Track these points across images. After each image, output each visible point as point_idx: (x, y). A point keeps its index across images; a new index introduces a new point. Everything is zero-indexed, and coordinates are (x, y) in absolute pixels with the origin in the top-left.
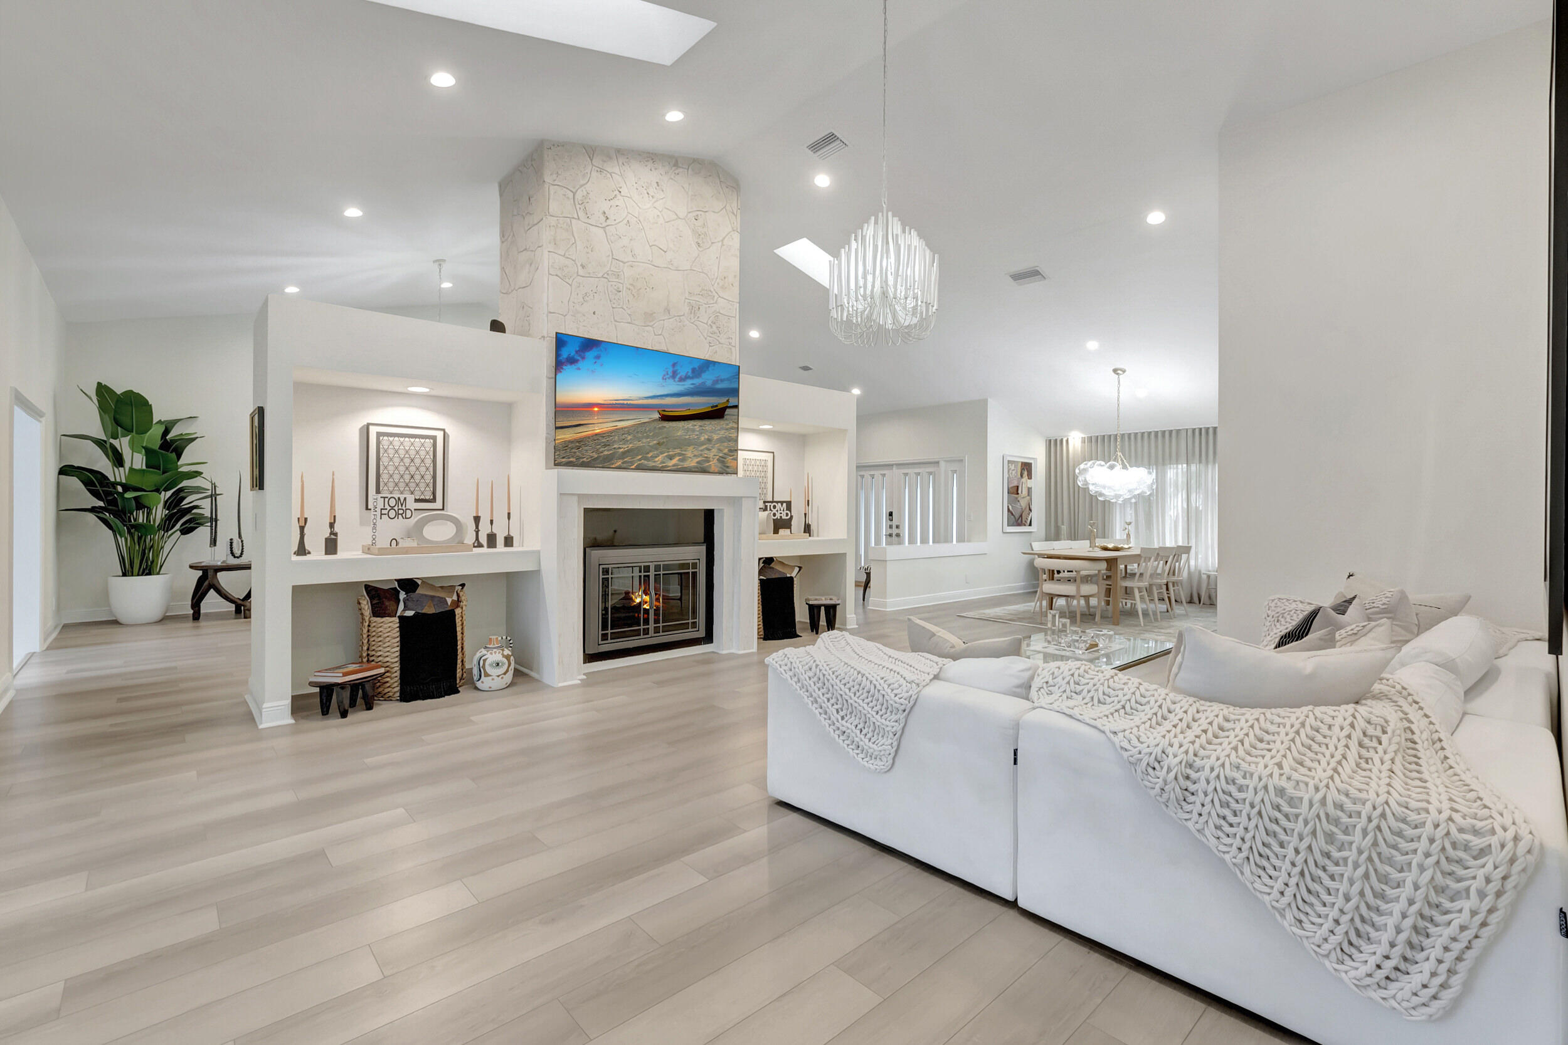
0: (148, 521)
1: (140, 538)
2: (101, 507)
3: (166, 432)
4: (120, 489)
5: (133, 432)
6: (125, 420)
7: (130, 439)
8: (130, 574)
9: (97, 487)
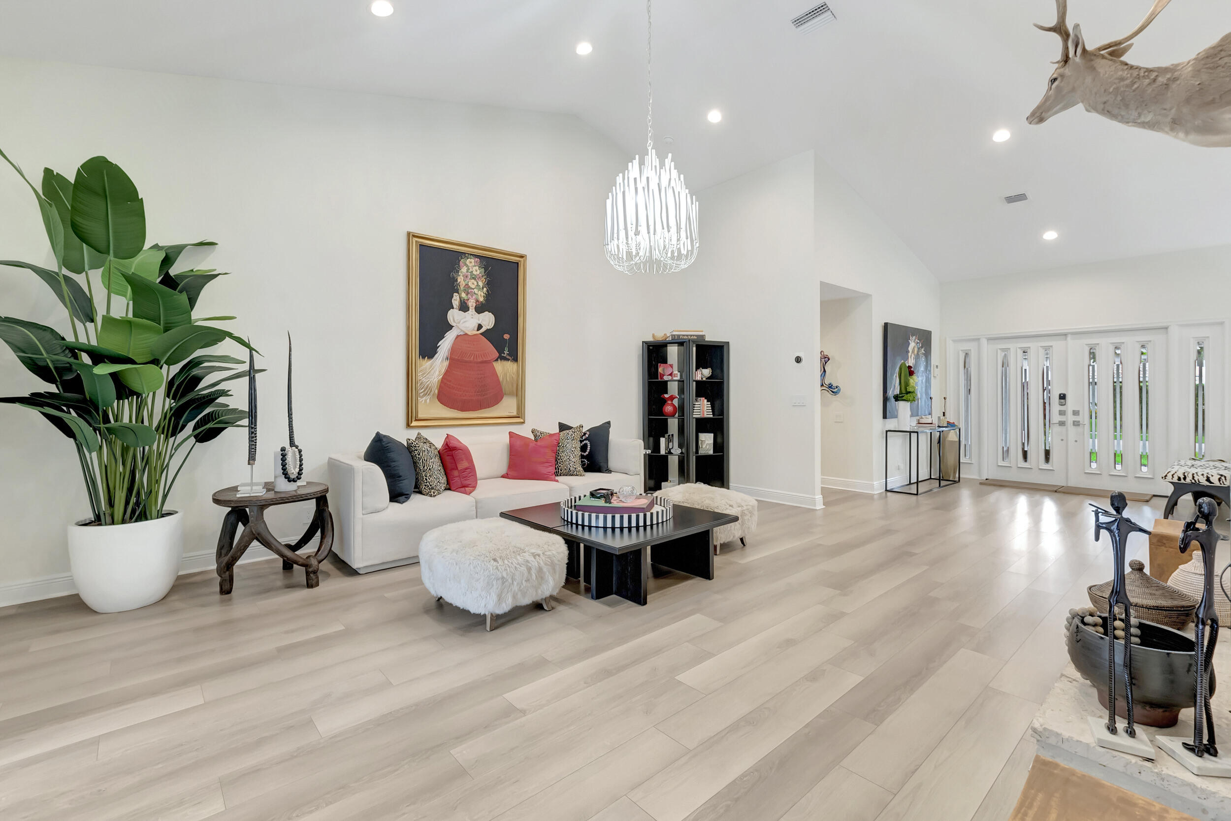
0: (140, 420)
1: (125, 450)
2: (51, 395)
3: (167, 262)
4: (86, 359)
5: (108, 253)
6: (93, 227)
7: (104, 269)
8: (108, 519)
9: (42, 355)
